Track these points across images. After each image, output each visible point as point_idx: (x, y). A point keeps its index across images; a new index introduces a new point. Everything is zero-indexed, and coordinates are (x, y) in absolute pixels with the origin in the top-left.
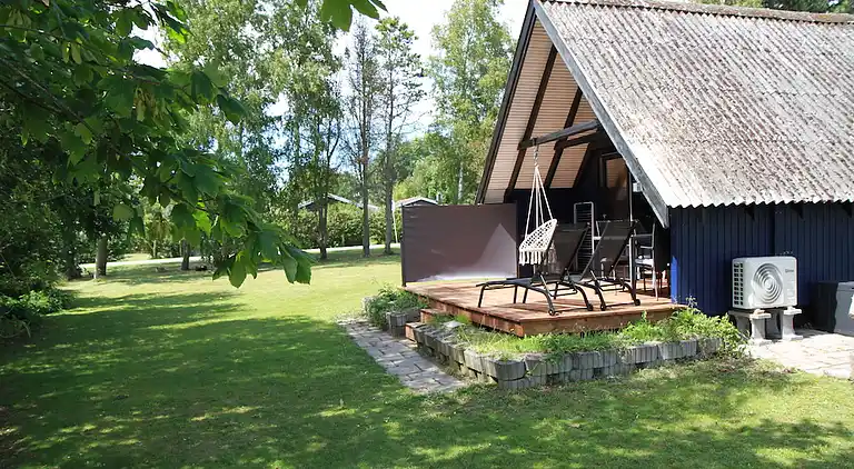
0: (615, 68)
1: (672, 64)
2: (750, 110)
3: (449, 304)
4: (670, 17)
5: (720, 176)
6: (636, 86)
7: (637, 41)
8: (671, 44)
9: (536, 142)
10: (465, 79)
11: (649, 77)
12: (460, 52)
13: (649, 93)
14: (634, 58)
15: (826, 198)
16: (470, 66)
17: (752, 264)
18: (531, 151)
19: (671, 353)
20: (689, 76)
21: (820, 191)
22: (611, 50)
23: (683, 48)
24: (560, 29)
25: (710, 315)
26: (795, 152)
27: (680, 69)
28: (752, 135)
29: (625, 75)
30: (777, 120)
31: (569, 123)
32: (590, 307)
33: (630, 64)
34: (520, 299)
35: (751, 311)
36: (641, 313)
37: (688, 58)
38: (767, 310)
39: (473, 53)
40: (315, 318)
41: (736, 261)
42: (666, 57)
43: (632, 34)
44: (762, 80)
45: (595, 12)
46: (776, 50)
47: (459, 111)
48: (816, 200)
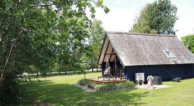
0: (119, 44)
1: (127, 43)
2: (139, 51)
3: (92, 81)
4: (128, 35)
5: (133, 61)
6: (122, 47)
7: (122, 39)
8: (128, 40)
9: (107, 54)
10: (94, 38)
11: (124, 46)
12: (93, 33)
13: (123, 48)
14: (122, 43)
15: (148, 64)
16: (95, 36)
17: (137, 74)
18: (106, 56)
19: (125, 86)
20: (130, 45)
21: (147, 63)
22: (118, 41)
23: (129, 41)
24: (110, 38)
25: (131, 81)
26: (145, 57)
27: (129, 44)
28: (138, 55)
29: (120, 45)
30: (143, 52)
31: (112, 52)
32: (114, 80)
33: (121, 44)
34: (104, 80)
35: (137, 81)
36: (121, 81)
37: (130, 42)
38: (140, 81)
39: (96, 33)
40: (69, 84)
41: (135, 74)
42: (127, 42)
43: (122, 38)
44: (141, 46)
45: (116, 35)
46: (144, 40)
47: (93, 44)
48: (147, 65)
